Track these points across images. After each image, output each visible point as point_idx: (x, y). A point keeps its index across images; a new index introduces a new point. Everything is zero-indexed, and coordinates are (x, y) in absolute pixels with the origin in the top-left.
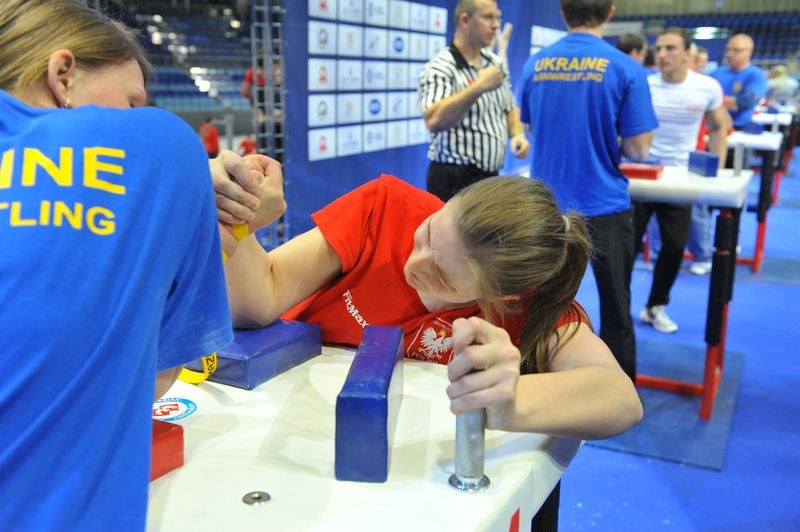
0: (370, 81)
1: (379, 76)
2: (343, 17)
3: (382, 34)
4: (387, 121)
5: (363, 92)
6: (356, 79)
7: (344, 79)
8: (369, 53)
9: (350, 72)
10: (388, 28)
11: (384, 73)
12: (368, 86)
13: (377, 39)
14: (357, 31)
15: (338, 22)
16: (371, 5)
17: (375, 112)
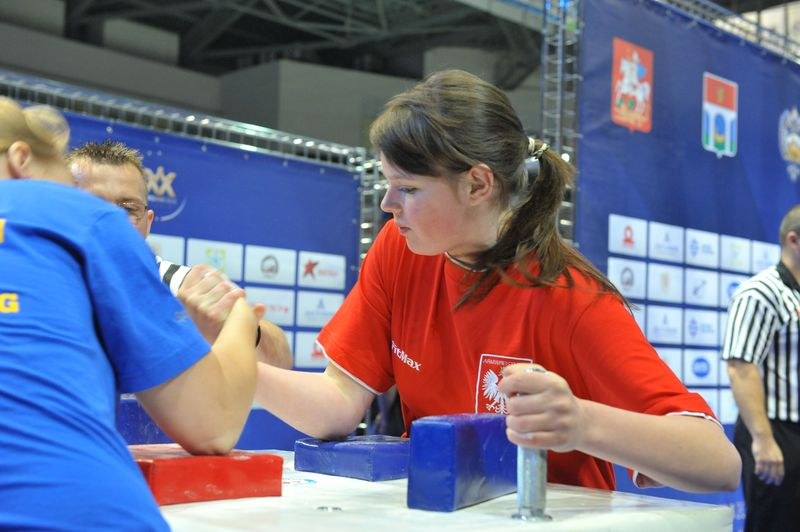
0: (693, 334)
1: (707, 329)
2: (653, 254)
3: (713, 277)
4: (719, 387)
5: (683, 347)
6: (674, 331)
7: (656, 330)
8: (691, 299)
9: (665, 321)
10: (720, 271)
11: (715, 326)
12: (689, 340)
13: (704, 283)
14: (675, 273)
15: (648, 260)
16: (694, 242)
17: (701, 374)
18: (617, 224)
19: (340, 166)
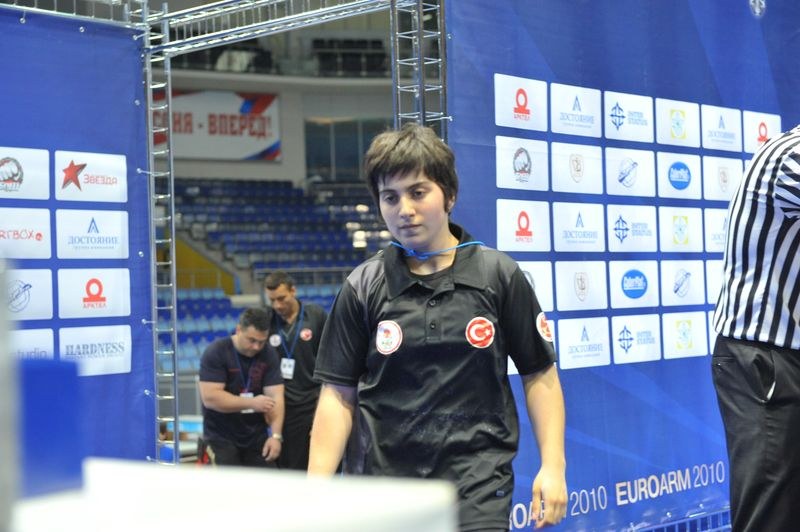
1: (640, 230)
4: (661, 310)
5: (607, 256)
7: (567, 234)
9: (580, 222)
10: (655, 147)
11: (652, 226)
16: (617, 107)
17: (634, 294)
18: (505, 86)
19: (111, 21)
